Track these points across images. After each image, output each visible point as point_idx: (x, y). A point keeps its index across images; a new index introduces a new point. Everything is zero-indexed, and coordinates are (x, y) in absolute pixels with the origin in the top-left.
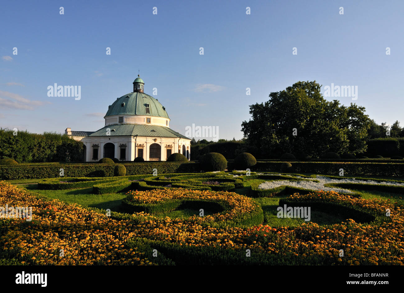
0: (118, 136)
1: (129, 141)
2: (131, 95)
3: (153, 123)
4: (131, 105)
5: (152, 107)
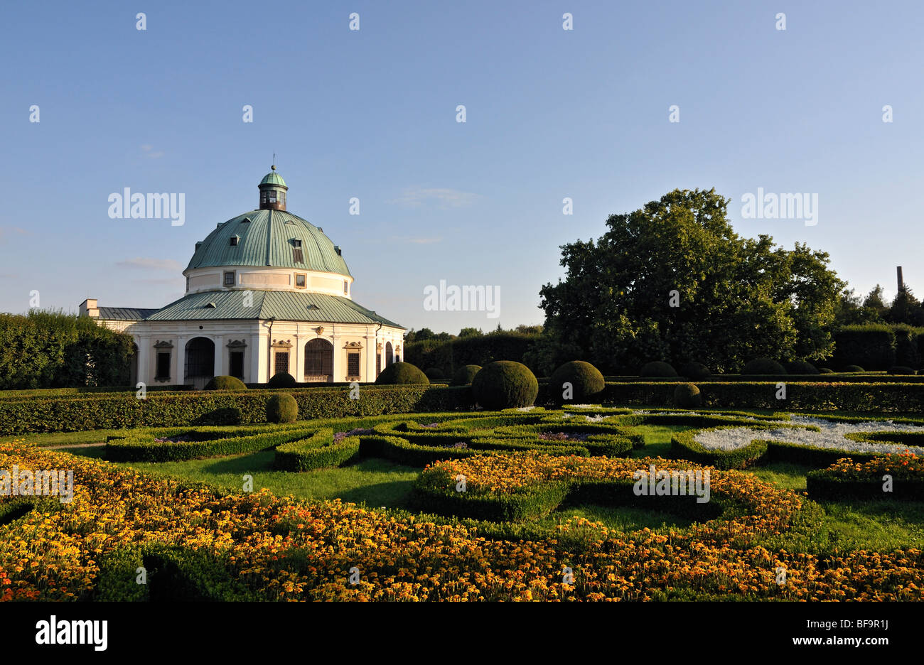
0: (223, 319)
1: (254, 332)
2: (253, 216)
3: (310, 288)
4: (254, 241)
5: (309, 247)
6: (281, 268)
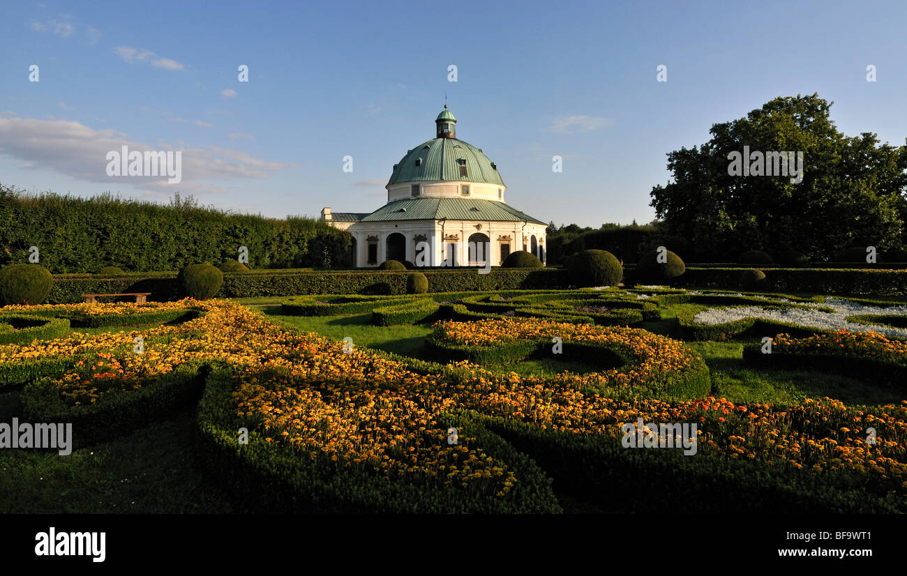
0: (411, 220)
1: (431, 229)
2: (432, 143)
3: (473, 195)
4: (432, 161)
5: (472, 165)
6: (451, 181)
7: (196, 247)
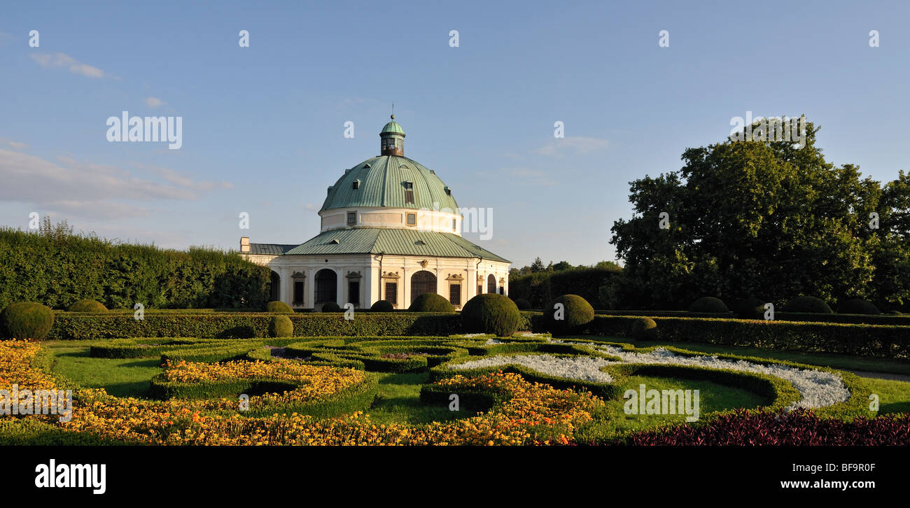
0: (343, 254)
1: (367, 265)
2: (373, 162)
4: (372, 184)
5: (420, 189)
6: (394, 208)
7: (72, 282)
